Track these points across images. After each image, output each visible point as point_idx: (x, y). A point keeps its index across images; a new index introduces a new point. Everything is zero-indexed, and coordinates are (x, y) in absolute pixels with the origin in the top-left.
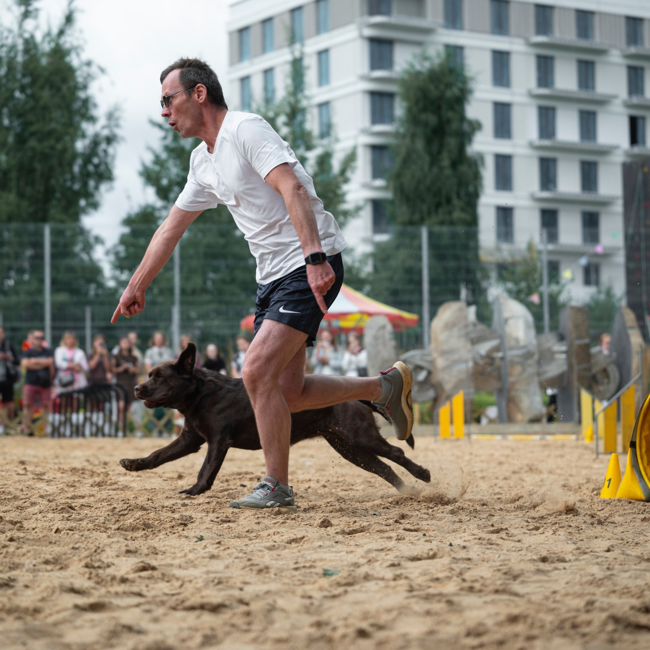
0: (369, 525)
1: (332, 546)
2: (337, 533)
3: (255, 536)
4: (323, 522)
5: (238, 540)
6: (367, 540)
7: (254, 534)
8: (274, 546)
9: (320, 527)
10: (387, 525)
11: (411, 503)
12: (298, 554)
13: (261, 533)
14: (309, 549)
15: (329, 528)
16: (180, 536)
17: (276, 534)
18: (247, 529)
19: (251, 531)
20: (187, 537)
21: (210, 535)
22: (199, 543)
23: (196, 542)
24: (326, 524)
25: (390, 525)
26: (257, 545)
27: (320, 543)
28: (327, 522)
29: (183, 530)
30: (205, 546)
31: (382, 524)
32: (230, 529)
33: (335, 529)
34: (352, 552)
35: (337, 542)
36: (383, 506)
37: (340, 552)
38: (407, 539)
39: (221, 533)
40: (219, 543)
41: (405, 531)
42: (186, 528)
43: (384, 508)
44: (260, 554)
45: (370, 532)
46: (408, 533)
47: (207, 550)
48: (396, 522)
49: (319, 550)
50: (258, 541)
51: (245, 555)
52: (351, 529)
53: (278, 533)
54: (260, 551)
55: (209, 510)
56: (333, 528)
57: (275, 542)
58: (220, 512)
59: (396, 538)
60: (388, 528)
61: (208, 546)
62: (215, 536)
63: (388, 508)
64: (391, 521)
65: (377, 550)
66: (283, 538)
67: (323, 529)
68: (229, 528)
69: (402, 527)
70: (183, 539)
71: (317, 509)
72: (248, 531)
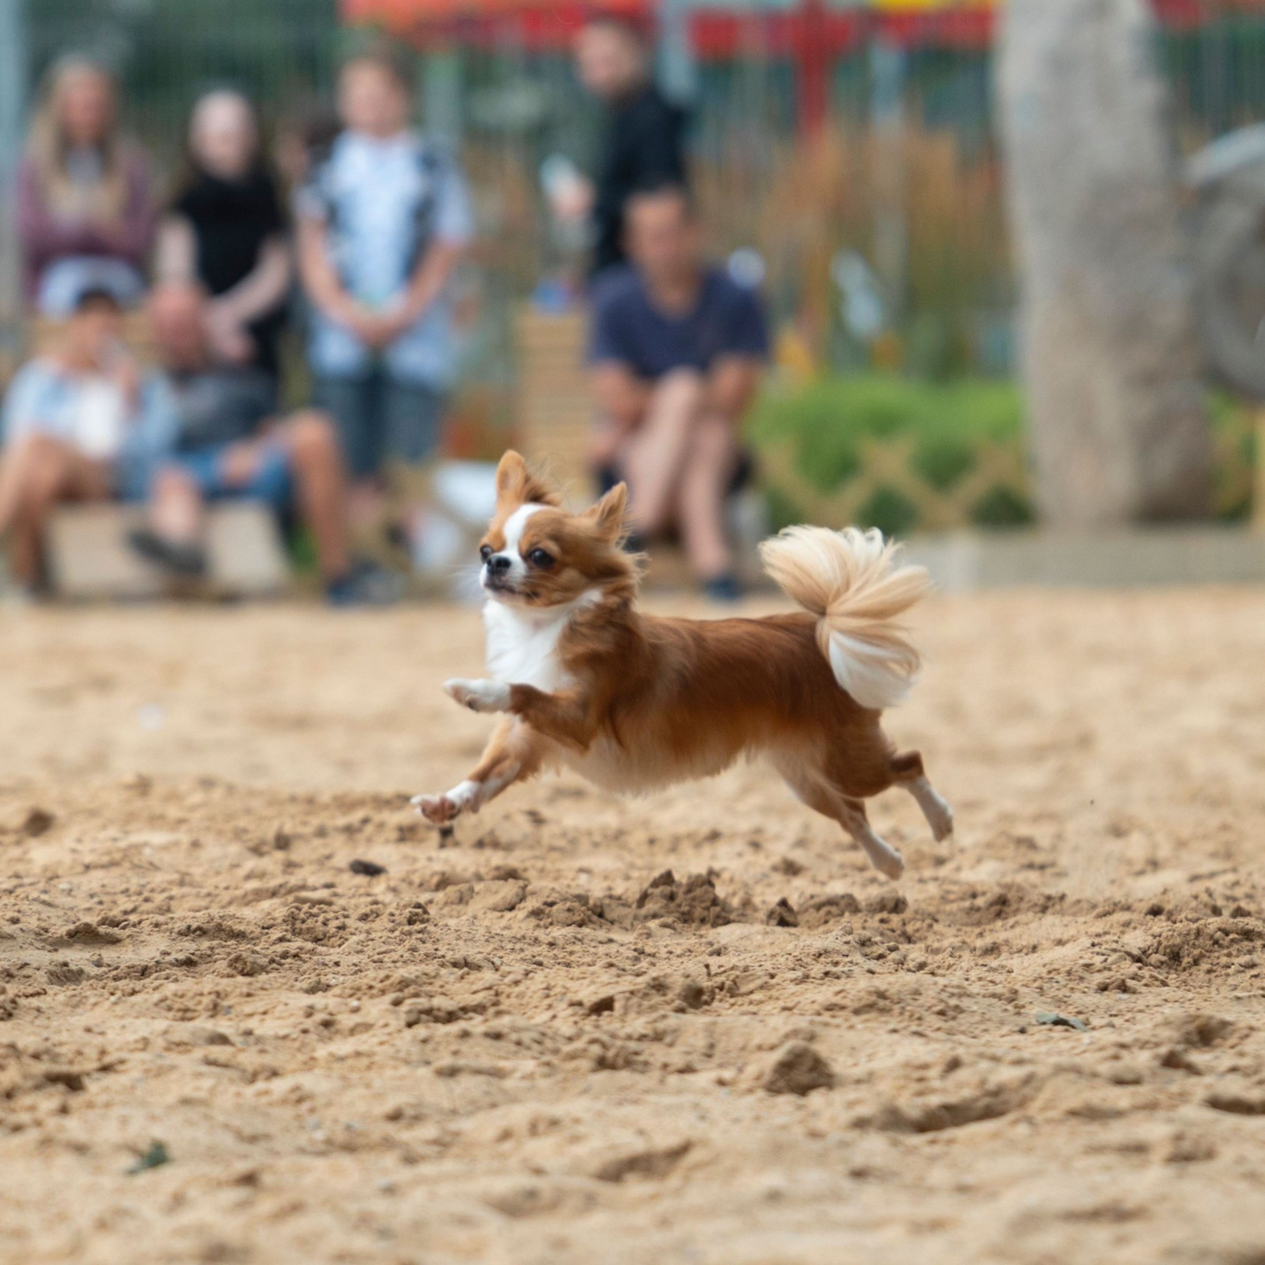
0: (1028, 1080)
1: (836, 1196)
2: (861, 1124)
3: (436, 1142)
4: (786, 1067)
5: (346, 1161)
6: (1017, 1163)
7: (428, 1131)
8: (532, 1194)
9: (773, 1089)
10: (1120, 1082)
11: (1244, 959)
12: (659, 1238)
13: (466, 1125)
14: (711, 1211)
15: (816, 1099)
16: (46, 1142)
17: (542, 1127)
18: (389, 1105)
19: (410, 1112)
20: (80, 1149)
21: (201, 1135)
22: (146, 1178)
23: (132, 1172)
24: (801, 1076)
25: (1137, 1082)
26: (444, 1189)
27: (773, 1179)
28: (808, 1063)
29: (64, 1110)
30: (178, 1201)
31: (1095, 1075)
32: (305, 1106)
33: (851, 1105)
34: (936, 1226)
35: (859, 1174)
36: (1098, 978)
37: (876, 1225)
38: (1228, 1154)
39: (258, 1125)
40: (249, 1179)
41: (1211, 1114)
42: (76, 1101)
43: (1103, 988)
44: (462, 1236)
45: (1030, 1121)
46: (1230, 1121)
47: (186, 1218)
48: (1171, 1062)
49: (769, 1215)
50: (449, 1165)
51: (383, 1245)
52: (934, 1100)
53: (554, 1123)
54: (464, 1221)
55: (191, 1004)
56: (839, 1097)
57: (538, 1171)
58: (248, 1009)
59: (1165, 1150)
60: (1122, 1098)
61: (193, 1193)
62: (227, 1140)
63: (1123, 988)
64: (1143, 1060)
65: (1073, 1216)
66: (581, 1150)
67: (786, 1101)
68: (300, 1101)
69: (1199, 1088)
70: (65, 1161)
71: (756, 997)
72: (395, 1117)
